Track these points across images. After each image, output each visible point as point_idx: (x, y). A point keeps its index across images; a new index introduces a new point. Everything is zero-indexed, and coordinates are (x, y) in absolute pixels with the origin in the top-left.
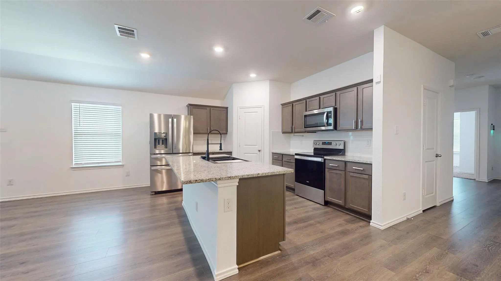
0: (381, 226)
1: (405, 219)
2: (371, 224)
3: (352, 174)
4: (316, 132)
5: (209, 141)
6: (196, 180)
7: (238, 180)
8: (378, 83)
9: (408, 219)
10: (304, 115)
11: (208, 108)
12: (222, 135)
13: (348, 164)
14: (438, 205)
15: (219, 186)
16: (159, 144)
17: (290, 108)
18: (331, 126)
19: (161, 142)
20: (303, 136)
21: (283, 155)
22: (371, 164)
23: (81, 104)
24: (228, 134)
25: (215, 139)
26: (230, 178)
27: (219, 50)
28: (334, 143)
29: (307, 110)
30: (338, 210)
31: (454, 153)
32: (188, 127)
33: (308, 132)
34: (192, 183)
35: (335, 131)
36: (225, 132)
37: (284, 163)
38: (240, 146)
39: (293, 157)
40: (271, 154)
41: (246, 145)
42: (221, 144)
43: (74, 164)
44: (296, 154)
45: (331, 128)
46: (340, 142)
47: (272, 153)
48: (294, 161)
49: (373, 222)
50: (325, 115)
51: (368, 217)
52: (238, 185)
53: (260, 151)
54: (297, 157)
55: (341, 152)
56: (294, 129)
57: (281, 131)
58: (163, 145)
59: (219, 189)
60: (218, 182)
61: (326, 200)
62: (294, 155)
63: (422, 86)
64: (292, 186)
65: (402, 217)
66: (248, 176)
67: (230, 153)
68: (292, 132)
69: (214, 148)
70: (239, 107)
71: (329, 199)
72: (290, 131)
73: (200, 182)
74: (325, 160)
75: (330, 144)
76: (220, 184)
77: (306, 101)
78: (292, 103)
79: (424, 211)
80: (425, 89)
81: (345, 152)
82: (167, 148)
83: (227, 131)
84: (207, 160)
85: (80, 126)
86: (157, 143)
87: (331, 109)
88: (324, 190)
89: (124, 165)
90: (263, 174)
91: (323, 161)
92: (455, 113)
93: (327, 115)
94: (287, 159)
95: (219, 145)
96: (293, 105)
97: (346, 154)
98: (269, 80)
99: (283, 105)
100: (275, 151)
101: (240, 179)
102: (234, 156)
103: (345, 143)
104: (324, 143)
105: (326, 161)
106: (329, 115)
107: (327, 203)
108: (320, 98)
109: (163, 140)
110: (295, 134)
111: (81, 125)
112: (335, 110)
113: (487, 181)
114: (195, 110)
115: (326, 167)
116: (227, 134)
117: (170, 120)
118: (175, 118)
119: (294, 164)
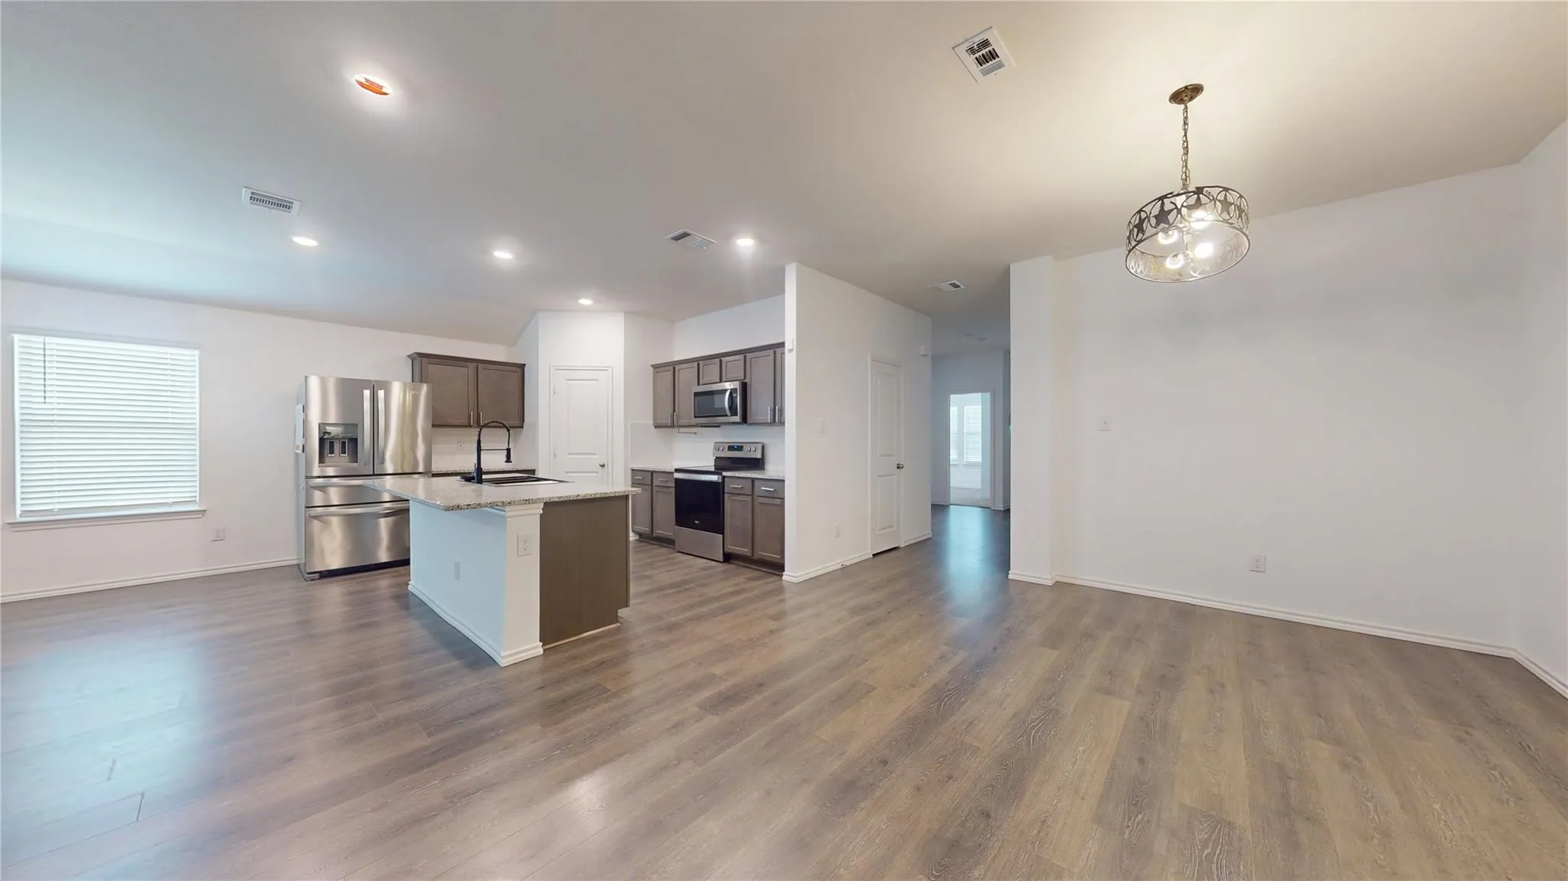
0: (795, 577)
1: (839, 566)
2: (784, 577)
3: (761, 500)
4: (718, 426)
5: (482, 445)
6: (469, 505)
7: (542, 505)
8: (791, 351)
9: (844, 568)
10: (695, 393)
11: (472, 365)
12: (511, 431)
13: (757, 483)
14: (902, 546)
15: (508, 514)
16: (332, 452)
17: (670, 374)
18: (737, 415)
19: (337, 447)
20: (695, 433)
21: (652, 473)
22: (784, 481)
23: (48, 339)
24: (524, 428)
25: (495, 440)
26: (528, 501)
27: (503, 255)
28: (746, 448)
29: (701, 383)
30: (744, 566)
31: (951, 463)
32: (410, 410)
33: (702, 426)
34: (461, 509)
35: (745, 426)
36: (517, 422)
37: (655, 489)
38: (555, 456)
39: (670, 475)
40: (630, 472)
41: (569, 454)
42: (508, 450)
43: (18, 513)
44: (677, 470)
45: (737, 419)
46: (756, 445)
47: (633, 470)
48: (673, 485)
49: (788, 575)
50: (728, 394)
51: (778, 567)
52: (542, 512)
53: (603, 466)
54: (677, 475)
55: (758, 464)
56: (677, 420)
57: (652, 422)
58: (346, 455)
59: (508, 519)
60: (507, 508)
61: (726, 550)
62: (672, 473)
63: (869, 356)
64: (669, 534)
65: (833, 565)
66: (560, 498)
67: (533, 471)
68: (673, 426)
69: (493, 461)
70: (554, 366)
71: (731, 548)
72: (669, 422)
73: (475, 508)
74: (724, 477)
75: (740, 448)
76: (510, 511)
77: (699, 364)
78: (673, 365)
79: (874, 555)
80: (873, 361)
81: (763, 464)
82: (357, 462)
83: (523, 421)
84: (478, 483)
85: (45, 403)
86: (327, 450)
87: (736, 385)
88: (723, 533)
89: (205, 511)
90: (586, 495)
91: (720, 481)
92: (952, 396)
93: (731, 394)
94: (661, 481)
95: (505, 452)
96: (674, 368)
97: (766, 467)
98: (623, 314)
99: (656, 367)
100: (637, 466)
101: (545, 503)
102: (539, 475)
103: (763, 447)
104: (731, 448)
105: (726, 479)
106: (734, 395)
107: (728, 558)
108: (721, 362)
109: (344, 444)
110: (682, 430)
111: (47, 400)
112: (744, 387)
113: (1002, 509)
114: (433, 369)
115: (726, 492)
116: (522, 427)
117: (367, 393)
118: (381, 389)
119: (673, 490)
